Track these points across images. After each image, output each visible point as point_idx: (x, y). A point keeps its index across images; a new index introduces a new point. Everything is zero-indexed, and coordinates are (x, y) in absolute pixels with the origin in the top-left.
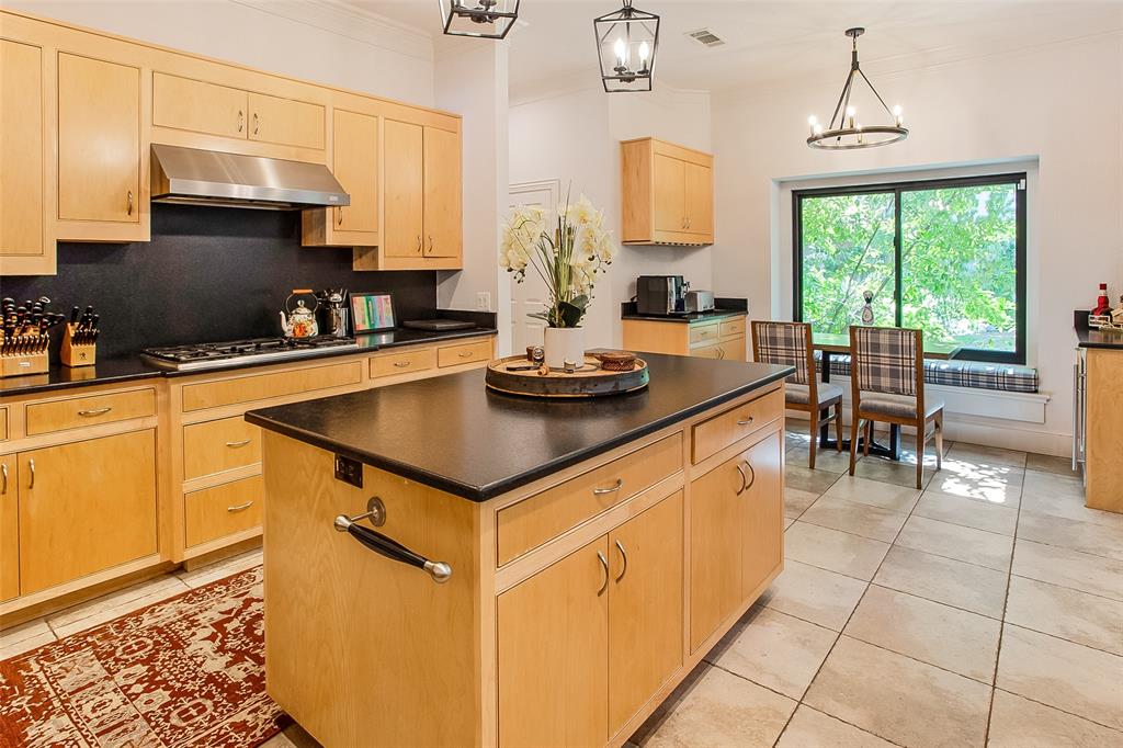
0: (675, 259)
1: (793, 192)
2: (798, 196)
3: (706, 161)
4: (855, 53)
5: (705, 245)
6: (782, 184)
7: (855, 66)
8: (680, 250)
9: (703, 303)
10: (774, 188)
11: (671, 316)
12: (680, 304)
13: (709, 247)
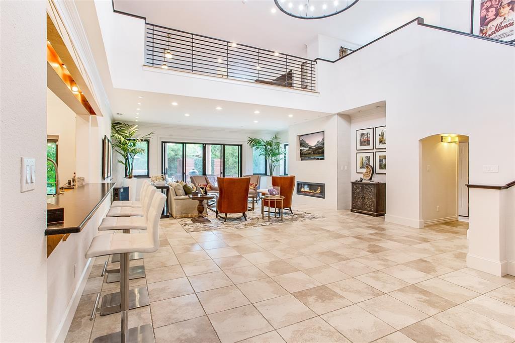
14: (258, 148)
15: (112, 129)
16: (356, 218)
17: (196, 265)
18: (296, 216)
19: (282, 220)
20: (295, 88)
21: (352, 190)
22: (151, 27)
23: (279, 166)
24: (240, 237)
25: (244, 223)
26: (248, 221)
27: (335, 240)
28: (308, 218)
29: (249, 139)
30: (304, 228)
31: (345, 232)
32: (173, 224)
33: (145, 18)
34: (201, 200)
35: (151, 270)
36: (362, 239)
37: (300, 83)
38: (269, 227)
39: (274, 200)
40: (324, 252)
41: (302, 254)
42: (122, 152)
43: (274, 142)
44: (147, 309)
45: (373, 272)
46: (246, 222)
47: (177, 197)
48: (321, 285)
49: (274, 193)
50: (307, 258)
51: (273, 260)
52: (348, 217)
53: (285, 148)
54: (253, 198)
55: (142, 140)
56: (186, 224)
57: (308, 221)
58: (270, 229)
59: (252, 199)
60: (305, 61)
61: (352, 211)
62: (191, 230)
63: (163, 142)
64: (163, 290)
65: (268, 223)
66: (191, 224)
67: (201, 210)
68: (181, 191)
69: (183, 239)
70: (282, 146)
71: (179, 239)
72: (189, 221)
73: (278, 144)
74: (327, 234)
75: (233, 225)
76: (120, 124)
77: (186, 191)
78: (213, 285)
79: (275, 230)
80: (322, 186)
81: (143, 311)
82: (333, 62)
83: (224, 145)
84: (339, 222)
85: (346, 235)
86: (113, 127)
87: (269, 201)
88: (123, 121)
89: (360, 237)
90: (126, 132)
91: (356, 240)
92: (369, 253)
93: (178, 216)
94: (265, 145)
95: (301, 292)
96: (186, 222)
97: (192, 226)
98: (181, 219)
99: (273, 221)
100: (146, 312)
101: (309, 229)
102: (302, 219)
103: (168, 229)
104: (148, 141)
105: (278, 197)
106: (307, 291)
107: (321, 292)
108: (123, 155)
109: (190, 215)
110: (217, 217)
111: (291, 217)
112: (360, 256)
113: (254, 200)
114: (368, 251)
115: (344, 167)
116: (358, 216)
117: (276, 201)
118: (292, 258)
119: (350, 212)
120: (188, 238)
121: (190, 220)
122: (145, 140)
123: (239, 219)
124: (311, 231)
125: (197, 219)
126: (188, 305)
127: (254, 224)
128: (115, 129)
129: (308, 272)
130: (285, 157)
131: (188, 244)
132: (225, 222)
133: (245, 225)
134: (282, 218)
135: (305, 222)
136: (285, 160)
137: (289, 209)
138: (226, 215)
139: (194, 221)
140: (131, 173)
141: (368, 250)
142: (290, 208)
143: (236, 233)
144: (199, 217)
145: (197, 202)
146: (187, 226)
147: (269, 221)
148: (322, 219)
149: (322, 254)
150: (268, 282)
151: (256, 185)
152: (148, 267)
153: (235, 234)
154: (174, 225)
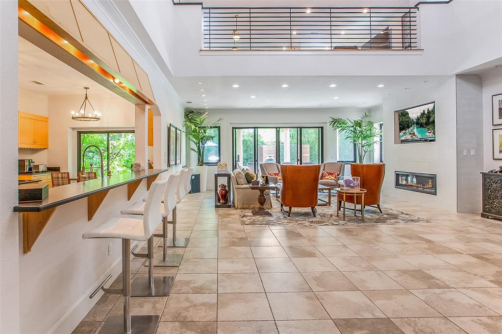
0: (32, 154)
1: (78, 132)
2: (79, 133)
3: (46, 120)
4: (86, 94)
5: (44, 149)
6: (73, 129)
7: (86, 98)
8: (34, 151)
9: (41, 168)
10: (70, 131)
11: (27, 173)
12: (30, 169)
13: (46, 150)
14: (344, 129)
15: (185, 117)
16: (487, 227)
17: (233, 262)
18: (385, 216)
19: (363, 220)
20: (393, 48)
21: (484, 185)
22: (207, 11)
23: (373, 151)
24: (299, 235)
25: (311, 220)
26: (318, 218)
27: (435, 255)
28: (404, 220)
29: (331, 120)
30: (392, 233)
31: (459, 246)
32: (231, 214)
33: (201, 4)
34: (262, 190)
35: (187, 260)
36: (487, 260)
37: (401, 41)
38: (342, 227)
39: (353, 193)
40: (409, 271)
41: (371, 268)
42: (194, 140)
43: (364, 121)
44: (164, 300)
45: (490, 317)
46: (314, 219)
47: (239, 186)
48: (383, 316)
49: (352, 185)
50: (379, 274)
51: (329, 269)
52: (472, 224)
53: (381, 128)
54: (330, 190)
55: (211, 127)
56: (245, 216)
57: (401, 225)
58: (341, 231)
59: (328, 191)
60: (408, 10)
61: (483, 215)
62: (247, 223)
63: (233, 128)
64: (187, 283)
65: (341, 222)
66: (250, 216)
67: (262, 201)
68: (242, 180)
69: (233, 232)
70: (376, 126)
71: (229, 231)
72: (249, 213)
73: (371, 124)
74: (426, 246)
75: (297, 221)
76: (193, 112)
77: (248, 179)
78: (240, 288)
79: (348, 232)
80: (433, 178)
81: (159, 301)
82: (447, 2)
83: (301, 128)
84: (454, 230)
85: (457, 250)
86: (186, 115)
87: (344, 195)
88: (195, 109)
89: (484, 256)
90: (197, 120)
91: (474, 260)
92: (493, 285)
93: (240, 206)
94: (353, 126)
95: (347, 321)
96: (246, 214)
97: (250, 218)
98: (242, 210)
99: (349, 221)
100: (162, 302)
101: (397, 236)
102: (393, 221)
103: (224, 219)
104: (219, 128)
105: (357, 190)
106: (356, 321)
107: (380, 327)
108: (195, 143)
109: (252, 206)
110: (282, 210)
111: (378, 217)
112: (473, 286)
113: (330, 193)
114: (491, 281)
115: (469, 151)
116: (492, 225)
117: (355, 195)
118: (354, 272)
119: (479, 217)
120: (239, 231)
121: (251, 211)
122: (216, 127)
123: (306, 214)
124: (399, 238)
125: (257, 210)
126: (203, 304)
127: (323, 222)
128: (188, 117)
129: (371, 294)
130: (381, 140)
131: (236, 238)
132: (289, 216)
133: (312, 222)
134: (363, 217)
135: (397, 226)
136: (381, 143)
137: (376, 206)
138: (290, 208)
139: (255, 214)
140: (202, 161)
141: (492, 278)
142: (378, 205)
143: (296, 231)
144: (260, 209)
145: (258, 192)
146: (245, 218)
147: (344, 220)
148: (425, 224)
149: (405, 272)
150: (308, 298)
151: (338, 175)
152: (187, 256)
153: (294, 232)
154: (232, 216)
